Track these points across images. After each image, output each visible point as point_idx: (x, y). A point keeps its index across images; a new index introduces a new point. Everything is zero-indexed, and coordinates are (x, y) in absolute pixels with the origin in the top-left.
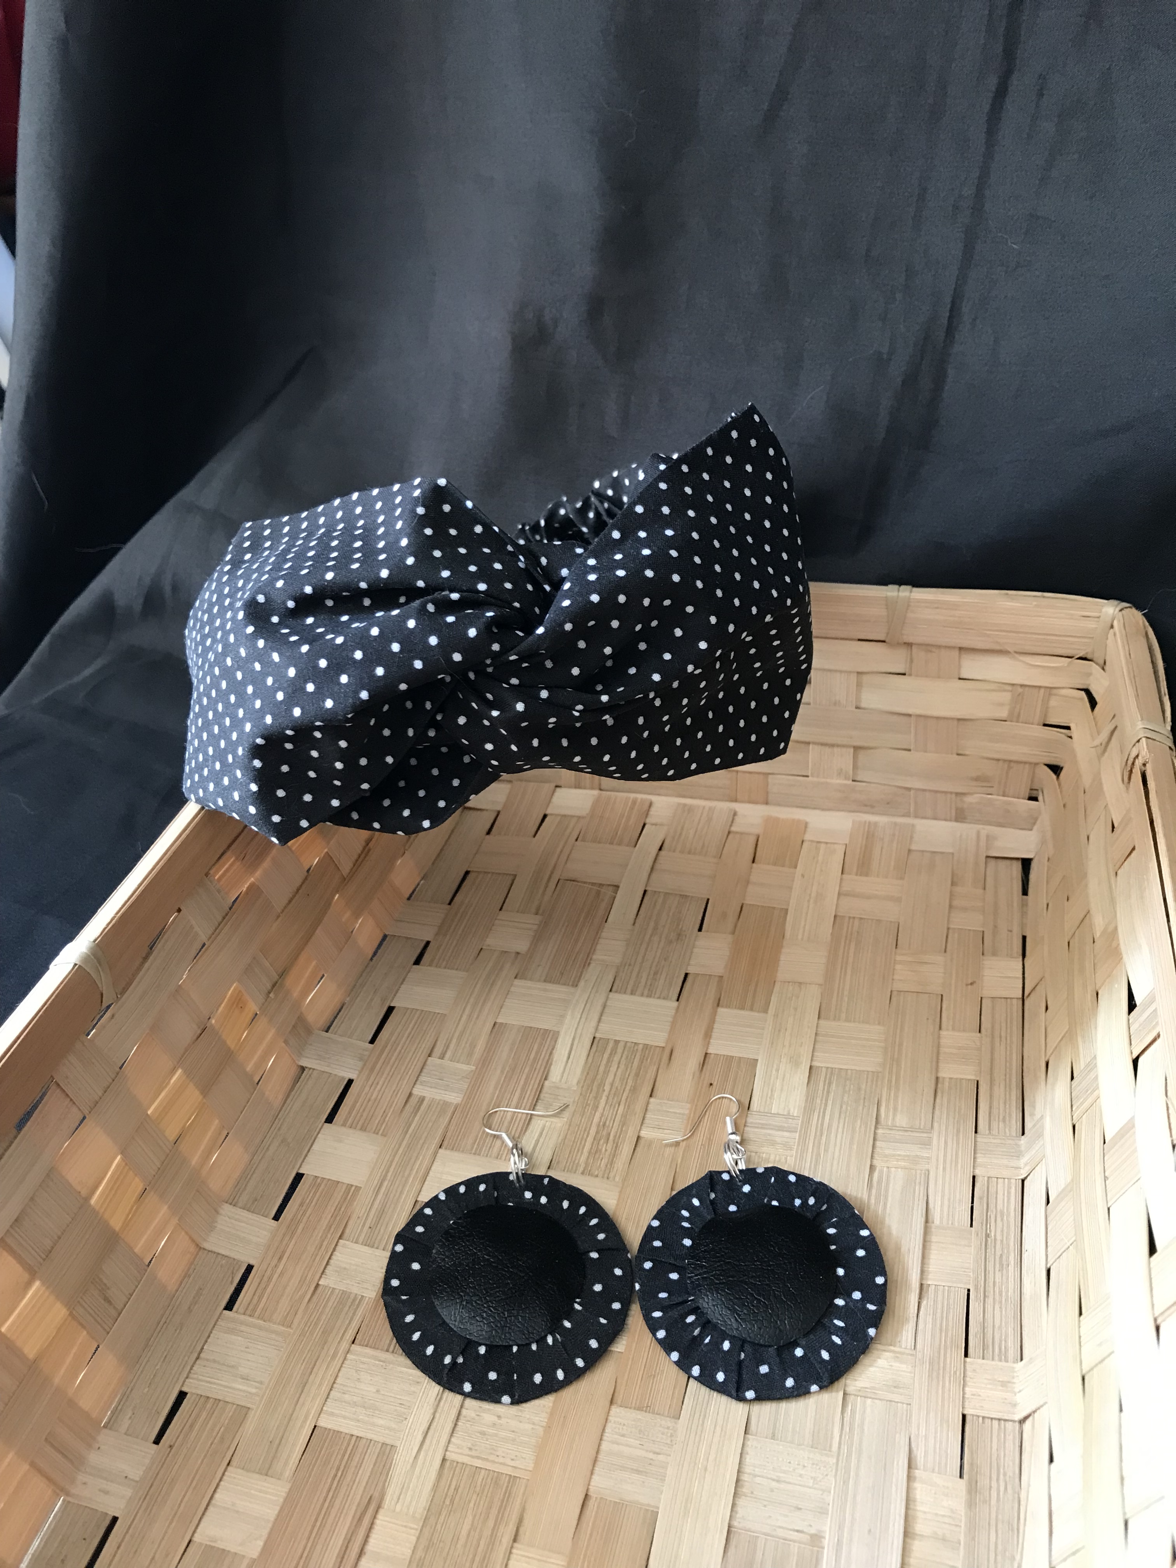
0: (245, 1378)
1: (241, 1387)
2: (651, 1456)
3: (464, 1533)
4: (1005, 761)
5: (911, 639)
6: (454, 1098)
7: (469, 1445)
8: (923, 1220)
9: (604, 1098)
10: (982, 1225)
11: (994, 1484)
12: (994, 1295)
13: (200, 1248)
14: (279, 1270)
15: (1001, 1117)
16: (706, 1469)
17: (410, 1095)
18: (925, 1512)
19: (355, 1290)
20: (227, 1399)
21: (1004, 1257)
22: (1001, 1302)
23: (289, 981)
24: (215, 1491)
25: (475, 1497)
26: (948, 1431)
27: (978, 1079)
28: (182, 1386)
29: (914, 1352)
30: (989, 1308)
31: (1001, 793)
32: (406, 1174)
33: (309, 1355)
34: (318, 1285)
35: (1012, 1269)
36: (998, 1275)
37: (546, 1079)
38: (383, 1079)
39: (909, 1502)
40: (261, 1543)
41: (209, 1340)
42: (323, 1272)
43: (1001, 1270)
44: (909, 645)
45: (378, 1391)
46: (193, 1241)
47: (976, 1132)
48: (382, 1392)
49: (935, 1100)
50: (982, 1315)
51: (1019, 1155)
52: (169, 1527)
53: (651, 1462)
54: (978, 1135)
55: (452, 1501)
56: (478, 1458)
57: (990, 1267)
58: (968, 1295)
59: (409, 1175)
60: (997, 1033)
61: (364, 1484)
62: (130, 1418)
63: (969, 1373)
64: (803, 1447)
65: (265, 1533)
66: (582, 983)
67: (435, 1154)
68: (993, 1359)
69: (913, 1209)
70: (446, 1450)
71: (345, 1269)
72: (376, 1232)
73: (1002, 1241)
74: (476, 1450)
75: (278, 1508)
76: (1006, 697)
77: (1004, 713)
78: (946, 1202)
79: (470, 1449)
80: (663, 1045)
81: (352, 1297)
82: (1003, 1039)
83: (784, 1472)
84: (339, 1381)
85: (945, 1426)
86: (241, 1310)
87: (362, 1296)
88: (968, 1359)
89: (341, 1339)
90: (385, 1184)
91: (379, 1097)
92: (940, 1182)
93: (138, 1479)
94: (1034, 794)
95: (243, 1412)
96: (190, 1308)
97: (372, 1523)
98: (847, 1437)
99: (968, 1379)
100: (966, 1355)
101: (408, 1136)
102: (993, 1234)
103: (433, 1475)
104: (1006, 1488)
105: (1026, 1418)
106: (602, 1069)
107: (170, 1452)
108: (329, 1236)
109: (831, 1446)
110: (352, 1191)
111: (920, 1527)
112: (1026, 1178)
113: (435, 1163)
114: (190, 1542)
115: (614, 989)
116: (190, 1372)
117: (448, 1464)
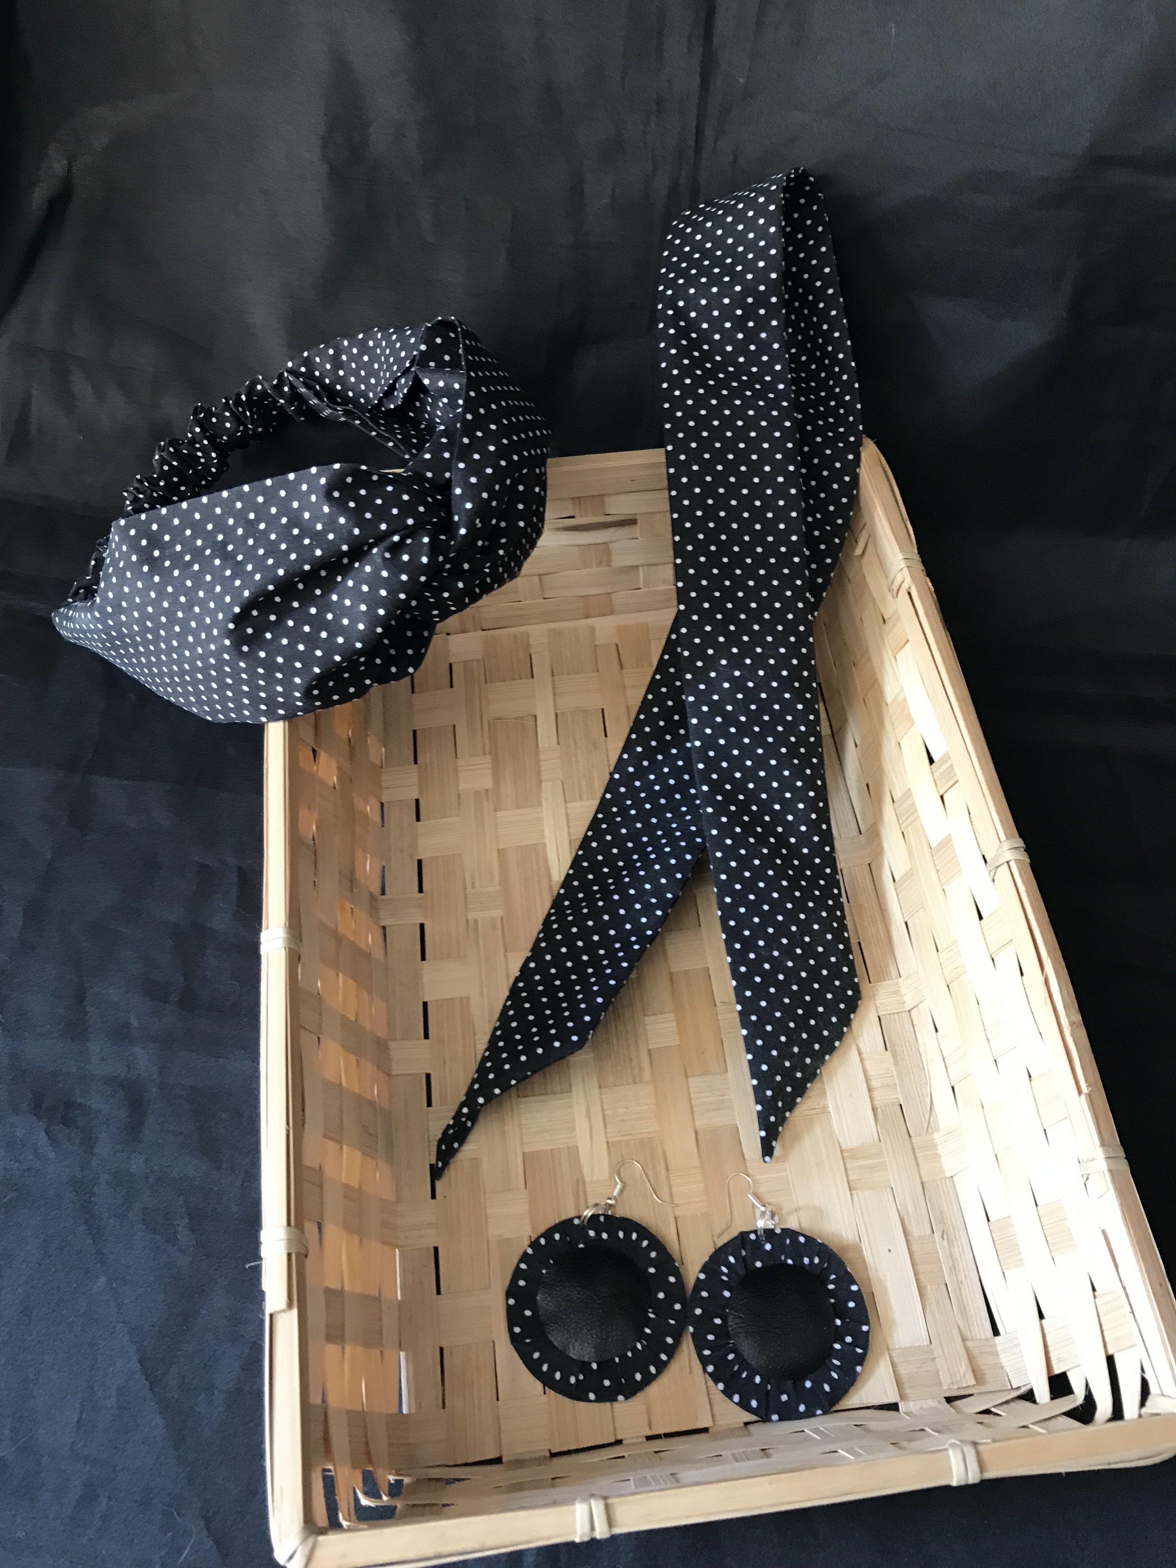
6: (497, 913)
7: (618, 1130)
11: (905, 1048)
13: (392, 1076)
17: (467, 921)
18: (874, 1076)
24: (485, 1212)
35: (880, 924)
38: (443, 917)
39: (865, 1072)
48: (551, 1120)
53: (722, 1101)
56: (627, 1135)
61: (569, 1173)
62: (411, 1192)
68: (885, 980)
70: (607, 1138)
74: (623, 1131)
75: (528, 1206)
79: (620, 1132)
91: (448, 930)
93: (435, 1222)
101: (481, 950)
103: (605, 1152)
104: (911, 1049)
105: (913, 1009)
107: (446, 1199)
111: (874, 1084)
114: (488, 1242)
117: (611, 1144)
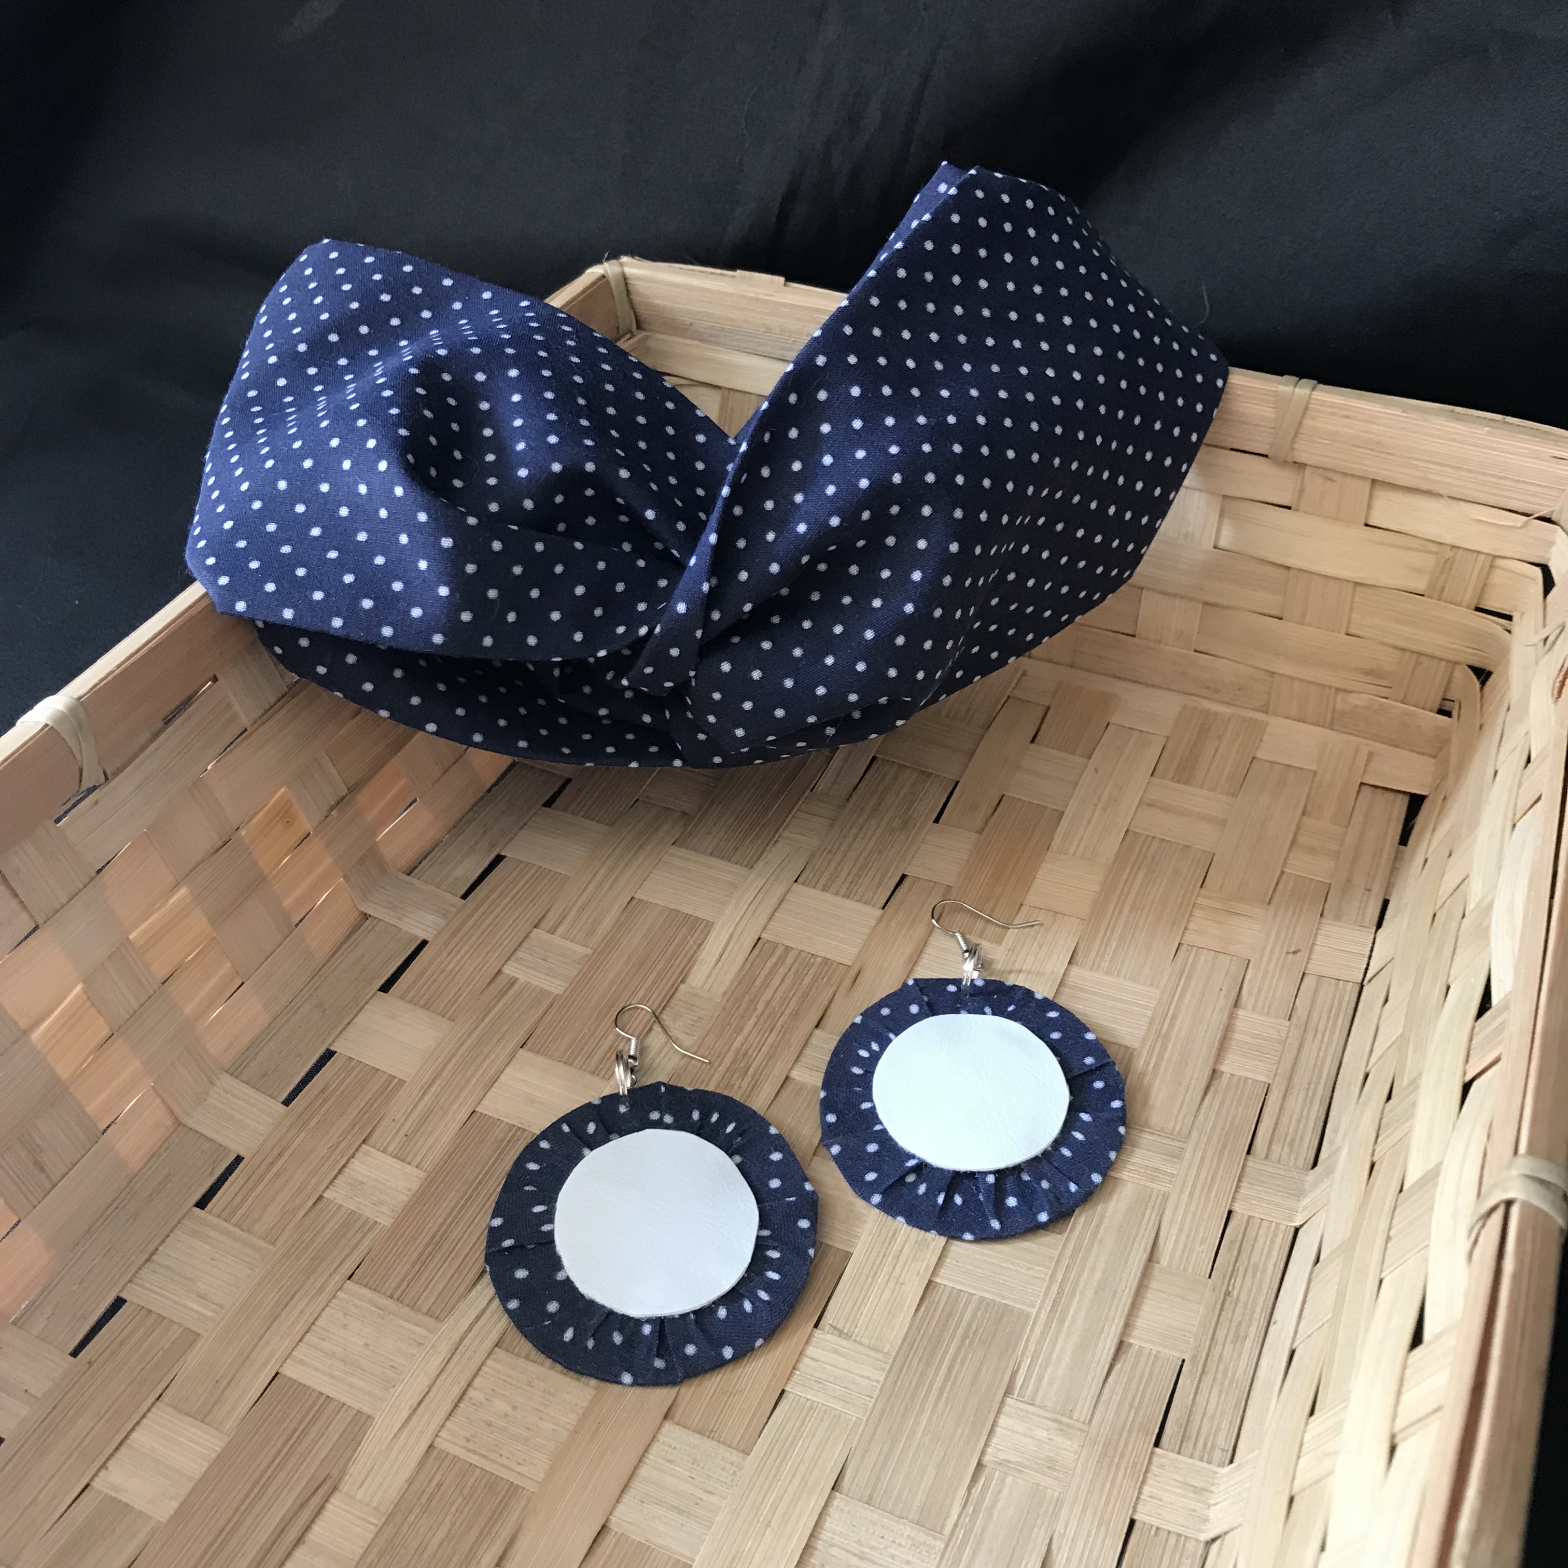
0: (202, 1296)
1: (195, 1307)
2: (701, 1494)
3: (436, 1542)
4: (1413, 652)
5: (1302, 458)
6: (556, 987)
7: (468, 1435)
8: (1146, 1256)
9: (754, 1019)
10: (1224, 1278)
12: (1216, 1373)
13: (179, 1124)
14: (275, 1169)
15: (1288, 1140)
16: (768, 1525)
17: (499, 972)
19: (368, 1212)
20: (175, 1319)
21: (1243, 1326)
22: (1222, 1384)
23: (362, 798)
24: (133, 1429)
25: (460, 1499)
26: (1106, 1537)
27: (1270, 1082)
28: (122, 1290)
29: (1086, 1428)
30: (1205, 1387)
31: (1401, 697)
32: (469, 1074)
33: (289, 1283)
34: (321, 1197)
35: (1249, 1345)
36: (1229, 1348)
37: (682, 982)
38: (466, 947)
40: (175, 1504)
41: (167, 1240)
42: (332, 1181)
43: (1234, 1342)
44: (1301, 466)
45: (367, 1345)
46: (172, 1113)
47: (1248, 1153)
48: (371, 1348)
49: (1203, 1099)
50: (1191, 1397)
51: (1299, 1194)
52: (64, 1463)
53: (699, 1501)
54: (1250, 1158)
55: (430, 1500)
56: (475, 1452)
57: (1220, 1336)
58: (1181, 1366)
59: (473, 1075)
60: (1312, 1025)
61: (323, 1456)
62: (49, 1318)
63: (1153, 1468)
64: (905, 1521)
65: (184, 1492)
66: (760, 864)
67: (513, 1056)
68: (1191, 1457)
69: (1134, 1240)
70: (437, 1436)
71: (361, 1183)
72: (412, 1143)
73: (1246, 1304)
74: (475, 1443)
75: (206, 1465)
76: (1429, 561)
77: (1421, 585)
78: (1183, 1239)
79: (468, 1440)
80: (849, 963)
81: (365, 1218)
82: (1319, 1035)
83: (872, 1548)
84: (320, 1322)
85: (1103, 1528)
86: (216, 1211)
87: (376, 1222)
88: (1157, 1450)
89: (335, 1270)
90: (438, 1082)
91: (457, 969)
92: (1181, 1212)
93: (39, 1396)
94: (1447, 706)
95: (191, 1338)
96: (151, 1195)
97: (322, 1507)
98: (968, 1519)
99: (1150, 1475)
100: (1157, 1444)
101: (483, 1025)
102: (1235, 1293)
103: (413, 1462)
105: (1214, 1540)
106: (758, 982)
107: (88, 1369)
108: (350, 1137)
109: (943, 1527)
110: (393, 1085)
112: (1302, 1226)
113: (511, 1066)
114: (87, 1486)
115: (800, 880)
116: (134, 1276)
117: (435, 1453)
